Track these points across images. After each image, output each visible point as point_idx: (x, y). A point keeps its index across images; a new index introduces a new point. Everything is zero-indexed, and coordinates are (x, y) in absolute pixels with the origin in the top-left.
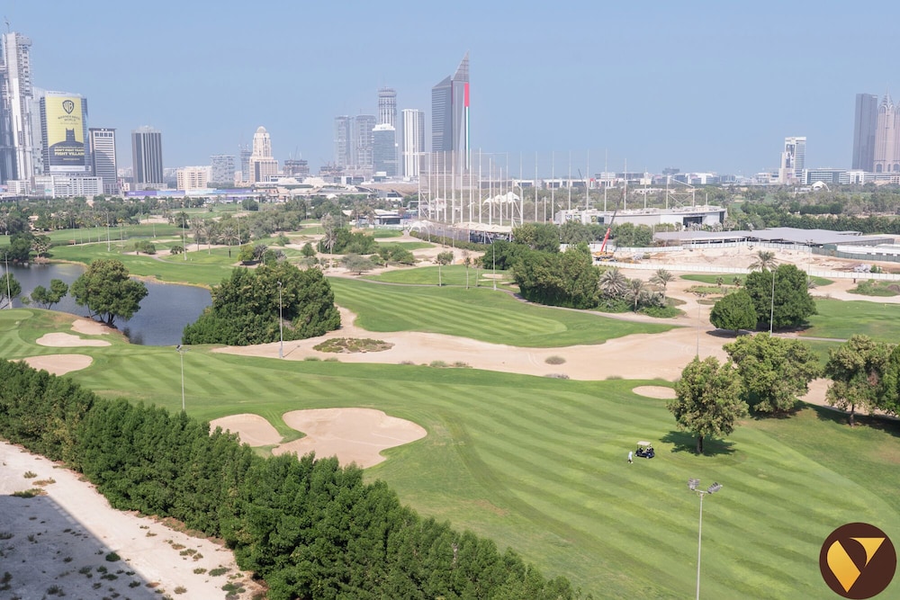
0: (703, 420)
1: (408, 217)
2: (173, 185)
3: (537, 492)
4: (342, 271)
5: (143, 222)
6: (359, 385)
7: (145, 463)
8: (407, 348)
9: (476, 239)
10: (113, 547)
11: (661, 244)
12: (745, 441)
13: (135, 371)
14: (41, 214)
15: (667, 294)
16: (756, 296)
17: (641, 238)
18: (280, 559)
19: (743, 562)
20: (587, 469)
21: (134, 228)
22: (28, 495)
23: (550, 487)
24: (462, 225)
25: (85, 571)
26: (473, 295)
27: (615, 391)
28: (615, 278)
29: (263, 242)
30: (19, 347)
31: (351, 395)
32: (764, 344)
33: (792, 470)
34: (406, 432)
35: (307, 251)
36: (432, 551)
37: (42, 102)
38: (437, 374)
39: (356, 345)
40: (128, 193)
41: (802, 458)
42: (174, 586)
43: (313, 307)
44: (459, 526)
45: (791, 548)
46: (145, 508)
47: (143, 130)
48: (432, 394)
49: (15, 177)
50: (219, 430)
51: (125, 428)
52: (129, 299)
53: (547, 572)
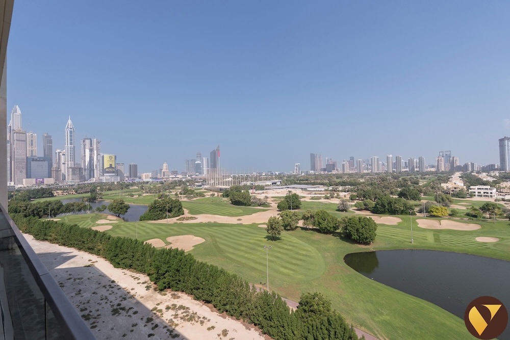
0: (273, 232)
2: (140, 178)
3: (233, 254)
4: (185, 199)
5: (130, 188)
6: (188, 229)
7: (124, 254)
8: (202, 219)
9: (221, 189)
10: (113, 279)
11: (266, 189)
12: (284, 237)
13: (124, 229)
14: (100, 187)
15: (268, 202)
16: (287, 201)
17: (262, 188)
18: (162, 277)
19: (283, 267)
20: (246, 247)
21: (128, 190)
22: (89, 266)
23: (237, 252)
24: (217, 186)
25: (104, 287)
26: (220, 204)
27: (254, 226)
28: (255, 198)
29: (165, 192)
30: (90, 224)
31: (186, 232)
32: (287, 213)
33: (295, 243)
34: (199, 240)
35: (176, 195)
37: (103, 157)
38: (209, 225)
39: (188, 219)
40: (127, 180)
41: (297, 240)
42: (131, 288)
43: (176, 209)
45: (294, 262)
46: (124, 267)
47: (132, 164)
48: (208, 230)
49: (94, 177)
50: (146, 243)
51: (119, 245)
52: (125, 209)
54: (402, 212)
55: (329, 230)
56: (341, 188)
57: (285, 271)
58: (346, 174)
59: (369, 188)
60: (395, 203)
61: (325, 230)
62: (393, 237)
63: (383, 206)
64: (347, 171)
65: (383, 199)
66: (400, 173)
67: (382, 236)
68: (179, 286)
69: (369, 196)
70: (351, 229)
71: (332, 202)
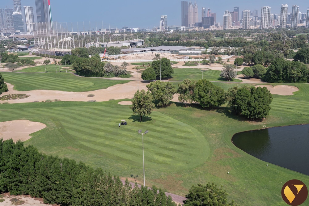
0: (141, 111)
1: (30, 47)
3: (89, 141)
6: (18, 112)
8: (36, 96)
9: (58, 55)
11: (124, 53)
12: (155, 116)
15: (127, 70)
16: (155, 69)
17: (117, 51)
19: (157, 154)
20: (105, 131)
23: (93, 139)
24: (52, 50)
26: (59, 75)
27: (112, 104)
28: (109, 65)
31: (15, 115)
32: (159, 84)
33: (170, 123)
34: (39, 126)
36: (53, 167)
38: (48, 104)
39: (15, 97)
41: (172, 119)
44: (62, 156)
45: (171, 147)
48: (47, 112)
53: (94, 167)
54: (299, 80)
55: (211, 105)
56: (222, 50)
57: (161, 159)
58: (229, 31)
59: (259, 49)
60: (292, 68)
61: (207, 105)
62: (289, 110)
63: (277, 72)
64: (230, 26)
65: (278, 63)
66: (295, 29)
67: (276, 110)
68: (20, 188)
69: (259, 60)
70: (241, 103)
71: (213, 69)
